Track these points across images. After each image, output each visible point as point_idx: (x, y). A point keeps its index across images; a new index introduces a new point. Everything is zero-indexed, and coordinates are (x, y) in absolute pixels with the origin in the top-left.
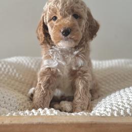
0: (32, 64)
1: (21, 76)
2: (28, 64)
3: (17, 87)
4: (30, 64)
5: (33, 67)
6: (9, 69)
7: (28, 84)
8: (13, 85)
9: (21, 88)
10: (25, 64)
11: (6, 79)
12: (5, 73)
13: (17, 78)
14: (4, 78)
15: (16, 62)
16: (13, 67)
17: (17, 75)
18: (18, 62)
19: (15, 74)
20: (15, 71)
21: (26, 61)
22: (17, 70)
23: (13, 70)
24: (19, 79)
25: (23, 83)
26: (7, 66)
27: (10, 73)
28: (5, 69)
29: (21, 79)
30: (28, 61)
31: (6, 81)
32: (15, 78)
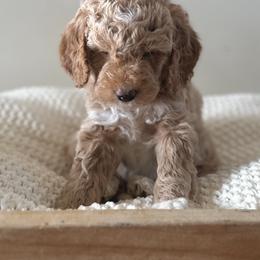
0: (63, 101)
1: (43, 127)
2: (55, 101)
3: (37, 151)
4: (59, 102)
5: (65, 107)
6: (16, 114)
7: (56, 145)
8: (27, 148)
9: (44, 154)
10: (47, 102)
11: (11, 134)
12: (9, 121)
13: (35, 132)
14: (6, 132)
15: (28, 99)
16: (24, 108)
17: (34, 125)
18: (32, 99)
19: (30, 123)
20: (29, 116)
21: (51, 97)
22: (34, 115)
23: (25, 115)
24: (38, 133)
25: (48, 143)
26: (11, 107)
27: (18, 122)
28: (8, 113)
29: (43, 133)
30: (54, 96)
31: (12, 139)
32: (31, 131)
